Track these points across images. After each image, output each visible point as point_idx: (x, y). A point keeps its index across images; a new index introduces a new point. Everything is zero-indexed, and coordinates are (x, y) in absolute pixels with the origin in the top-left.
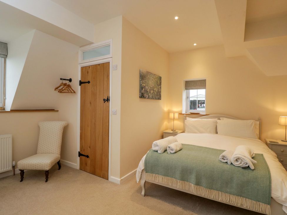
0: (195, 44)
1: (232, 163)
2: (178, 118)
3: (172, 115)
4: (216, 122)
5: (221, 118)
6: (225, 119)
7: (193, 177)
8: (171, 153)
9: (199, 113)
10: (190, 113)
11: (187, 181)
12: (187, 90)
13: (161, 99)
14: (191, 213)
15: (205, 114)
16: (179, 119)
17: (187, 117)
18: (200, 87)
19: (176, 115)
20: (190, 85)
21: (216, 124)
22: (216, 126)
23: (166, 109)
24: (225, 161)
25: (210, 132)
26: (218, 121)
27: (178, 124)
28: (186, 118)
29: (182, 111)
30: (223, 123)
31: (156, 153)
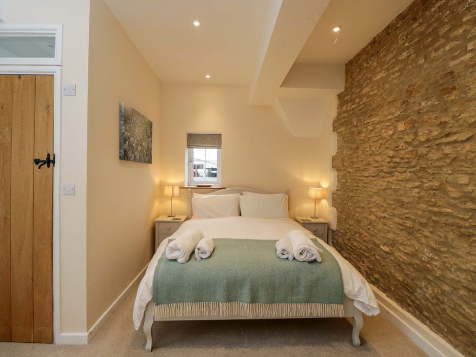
0: (208, 77)
1: (294, 258)
2: (178, 195)
3: (168, 191)
4: (239, 200)
5: (243, 193)
6: (249, 193)
7: (246, 293)
8: (202, 259)
9: (210, 186)
10: (197, 185)
11: (236, 301)
12: (190, 149)
13: (151, 163)
14: (240, 350)
15: (220, 187)
16: (180, 196)
17: (194, 193)
18: (210, 144)
19: (177, 191)
20: (195, 140)
21: (239, 201)
22: (238, 205)
23: (157, 180)
24: (285, 257)
25: (232, 215)
26: (241, 197)
27: (178, 205)
28: (192, 194)
29: (184, 182)
30: (248, 200)
31: (174, 263)
